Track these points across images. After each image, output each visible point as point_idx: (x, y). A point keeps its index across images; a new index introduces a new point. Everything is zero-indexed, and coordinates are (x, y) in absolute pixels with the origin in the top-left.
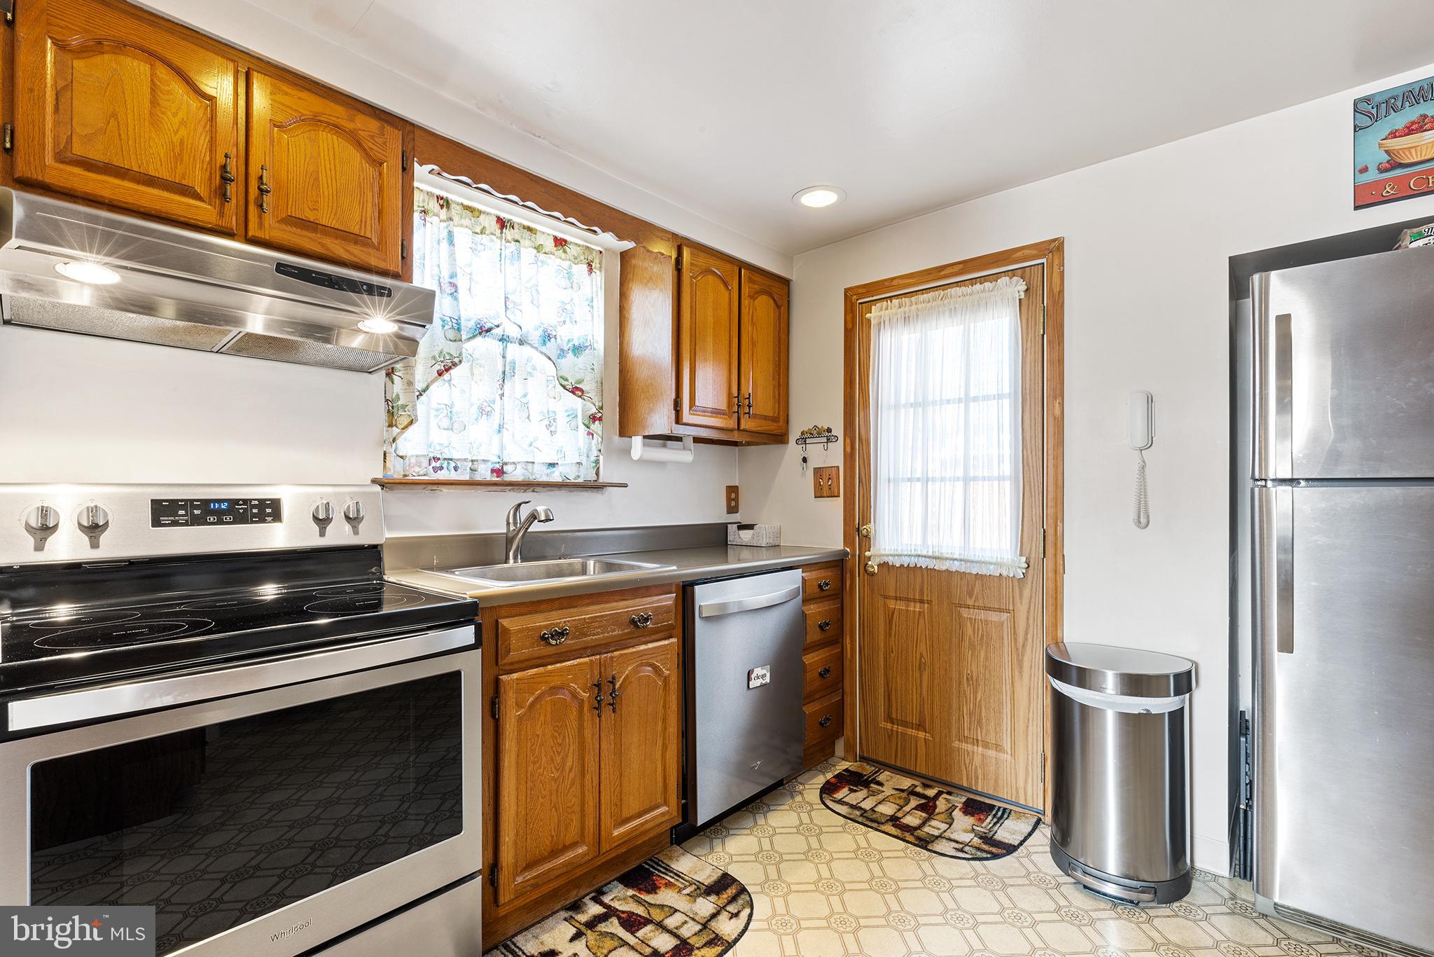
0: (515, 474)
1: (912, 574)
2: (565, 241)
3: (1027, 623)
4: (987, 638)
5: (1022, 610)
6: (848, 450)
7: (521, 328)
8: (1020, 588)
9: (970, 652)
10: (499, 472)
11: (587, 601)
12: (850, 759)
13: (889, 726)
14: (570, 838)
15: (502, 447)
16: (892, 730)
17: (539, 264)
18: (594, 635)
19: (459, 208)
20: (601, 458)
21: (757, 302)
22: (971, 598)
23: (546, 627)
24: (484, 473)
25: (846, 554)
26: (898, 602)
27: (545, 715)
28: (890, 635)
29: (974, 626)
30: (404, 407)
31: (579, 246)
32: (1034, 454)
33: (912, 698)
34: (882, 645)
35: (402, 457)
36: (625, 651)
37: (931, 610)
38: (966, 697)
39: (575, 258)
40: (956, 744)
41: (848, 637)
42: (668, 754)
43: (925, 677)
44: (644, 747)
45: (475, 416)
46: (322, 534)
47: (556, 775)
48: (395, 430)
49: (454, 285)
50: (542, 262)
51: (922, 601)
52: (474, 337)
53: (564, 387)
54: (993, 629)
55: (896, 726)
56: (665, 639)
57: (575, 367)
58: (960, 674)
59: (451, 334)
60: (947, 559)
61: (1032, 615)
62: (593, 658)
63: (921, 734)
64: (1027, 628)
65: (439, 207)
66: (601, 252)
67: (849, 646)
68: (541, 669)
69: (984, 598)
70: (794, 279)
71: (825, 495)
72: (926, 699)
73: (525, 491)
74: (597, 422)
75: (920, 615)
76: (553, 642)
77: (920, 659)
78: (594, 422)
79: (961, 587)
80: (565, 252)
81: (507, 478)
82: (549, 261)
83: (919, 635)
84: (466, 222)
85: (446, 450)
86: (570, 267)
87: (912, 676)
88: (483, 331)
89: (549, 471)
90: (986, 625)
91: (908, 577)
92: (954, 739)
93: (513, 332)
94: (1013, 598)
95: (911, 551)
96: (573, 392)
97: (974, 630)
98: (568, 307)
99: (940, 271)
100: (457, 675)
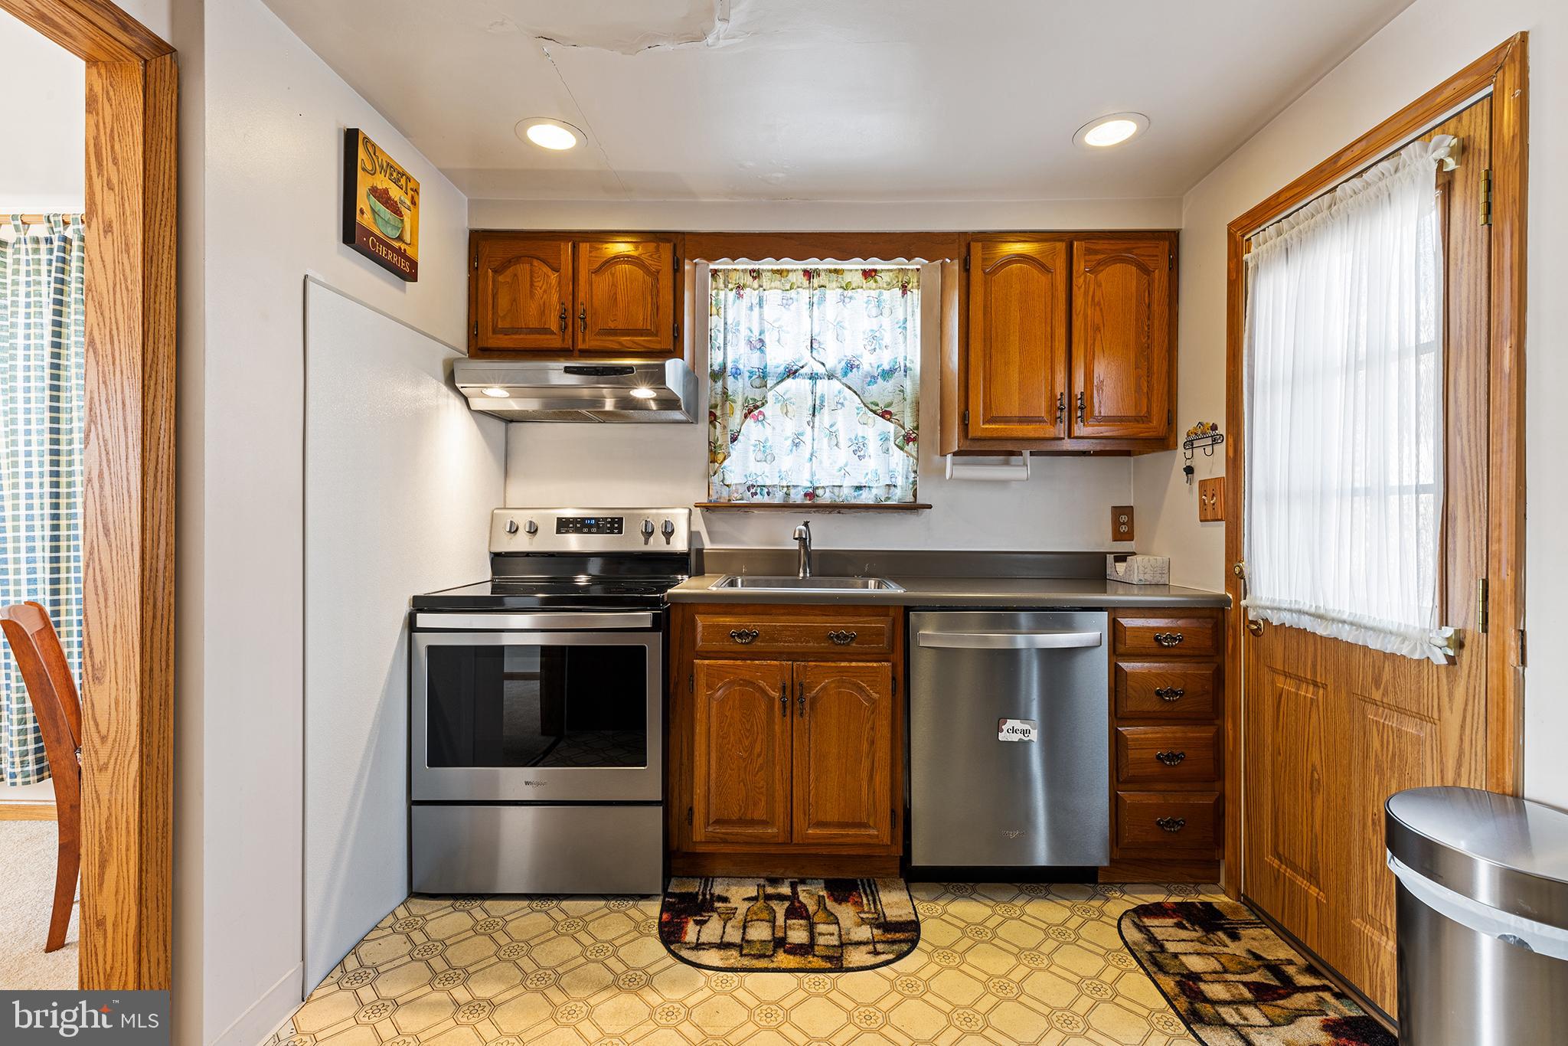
0: (825, 497)
1: (1303, 640)
2: (875, 271)
3: (1461, 746)
4: (1401, 760)
5: (1452, 720)
6: (1231, 454)
7: (823, 364)
8: (1449, 683)
9: (1377, 779)
10: (811, 495)
11: (782, 611)
12: (1231, 895)
13: (1276, 863)
14: (760, 814)
15: (813, 475)
16: (1279, 870)
17: (847, 300)
18: (786, 642)
19: (769, 274)
20: (918, 479)
21: (1101, 276)
22: (1378, 687)
23: (735, 627)
24: (797, 497)
25: (1228, 601)
26: (1288, 680)
27: (734, 702)
28: (1277, 729)
29: (1382, 737)
30: (721, 446)
31: (891, 270)
32: (1473, 444)
33: (1302, 831)
34: (1270, 741)
35: (727, 486)
36: (822, 664)
37: (1325, 696)
38: (1371, 853)
39: (889, 284)
40: (1357, 922)
41: (1230, 719)
42: (877, 778)
43: (1319, 801)
44: (844, 761)
45: (790, 448)
46: (646, 543)
47: (745, 755)
48: (717, 465)
49: (761, 340)
50: (851, 298)
51: (1315, 684)
52: (783, 380)
53: (875, 412)
54: (1409, 748)
55: (1284, 867)
56: (875, 661)
57: (881, 391)
58: (1364, 810)
59: (757, 382)
60: (1333, 620)
61: (1468, 731)
62: (784, 663)
63: (1314, 891)
64: (1460, 756)
65: (751, 279)
66: (918, 270)
67: (1231, 732)
68: (731, 662)
69: (1396, 693)
70: (1183, 227)
71: (1209, 518)
72: (1320, 837)
73: (830, 513)
74: (911, 443)
75: (1312, 704)
76: (739, 640)
77: (1312, 773)
78: (908, 444)
79: (1363, 668)
80: (876, 281)
81: (819, 501)
82: (855, 295)
83: (1311, 735)
84: (777, 284)
85: (759, 479)
86: (880, 294)
87: (1302, 797)
88: (791, 373)
89: (856, 494)
90: (1400, 737)
91: (1298, 644)
92: (1355, 914)
93: (820, 370)
94: (1439, 698)
95: (1290, 603)
96: (883, 416)
97: (1382, 742)
98: (877, 334)
99: (1335, 162)
100: (642, 650)
